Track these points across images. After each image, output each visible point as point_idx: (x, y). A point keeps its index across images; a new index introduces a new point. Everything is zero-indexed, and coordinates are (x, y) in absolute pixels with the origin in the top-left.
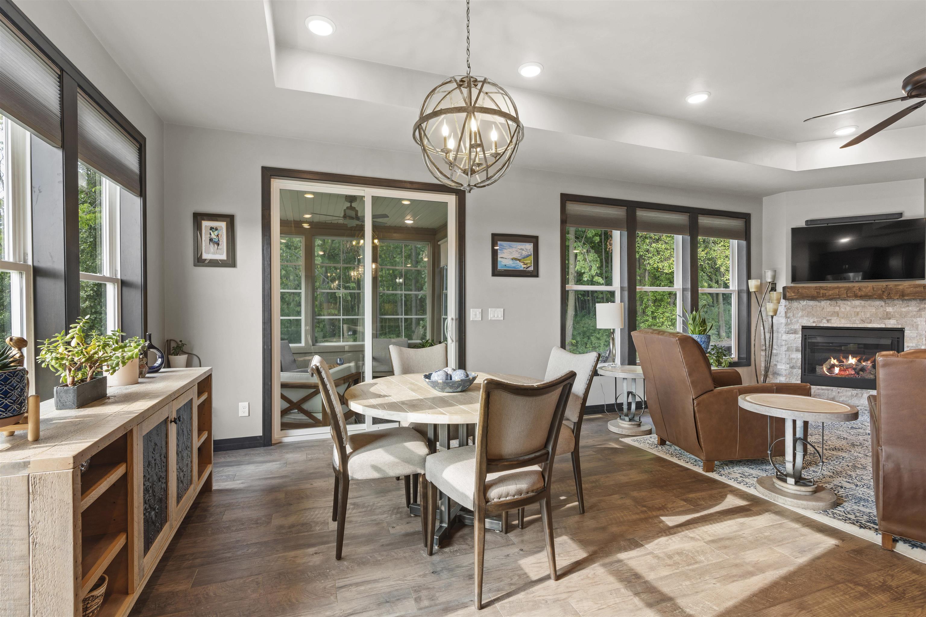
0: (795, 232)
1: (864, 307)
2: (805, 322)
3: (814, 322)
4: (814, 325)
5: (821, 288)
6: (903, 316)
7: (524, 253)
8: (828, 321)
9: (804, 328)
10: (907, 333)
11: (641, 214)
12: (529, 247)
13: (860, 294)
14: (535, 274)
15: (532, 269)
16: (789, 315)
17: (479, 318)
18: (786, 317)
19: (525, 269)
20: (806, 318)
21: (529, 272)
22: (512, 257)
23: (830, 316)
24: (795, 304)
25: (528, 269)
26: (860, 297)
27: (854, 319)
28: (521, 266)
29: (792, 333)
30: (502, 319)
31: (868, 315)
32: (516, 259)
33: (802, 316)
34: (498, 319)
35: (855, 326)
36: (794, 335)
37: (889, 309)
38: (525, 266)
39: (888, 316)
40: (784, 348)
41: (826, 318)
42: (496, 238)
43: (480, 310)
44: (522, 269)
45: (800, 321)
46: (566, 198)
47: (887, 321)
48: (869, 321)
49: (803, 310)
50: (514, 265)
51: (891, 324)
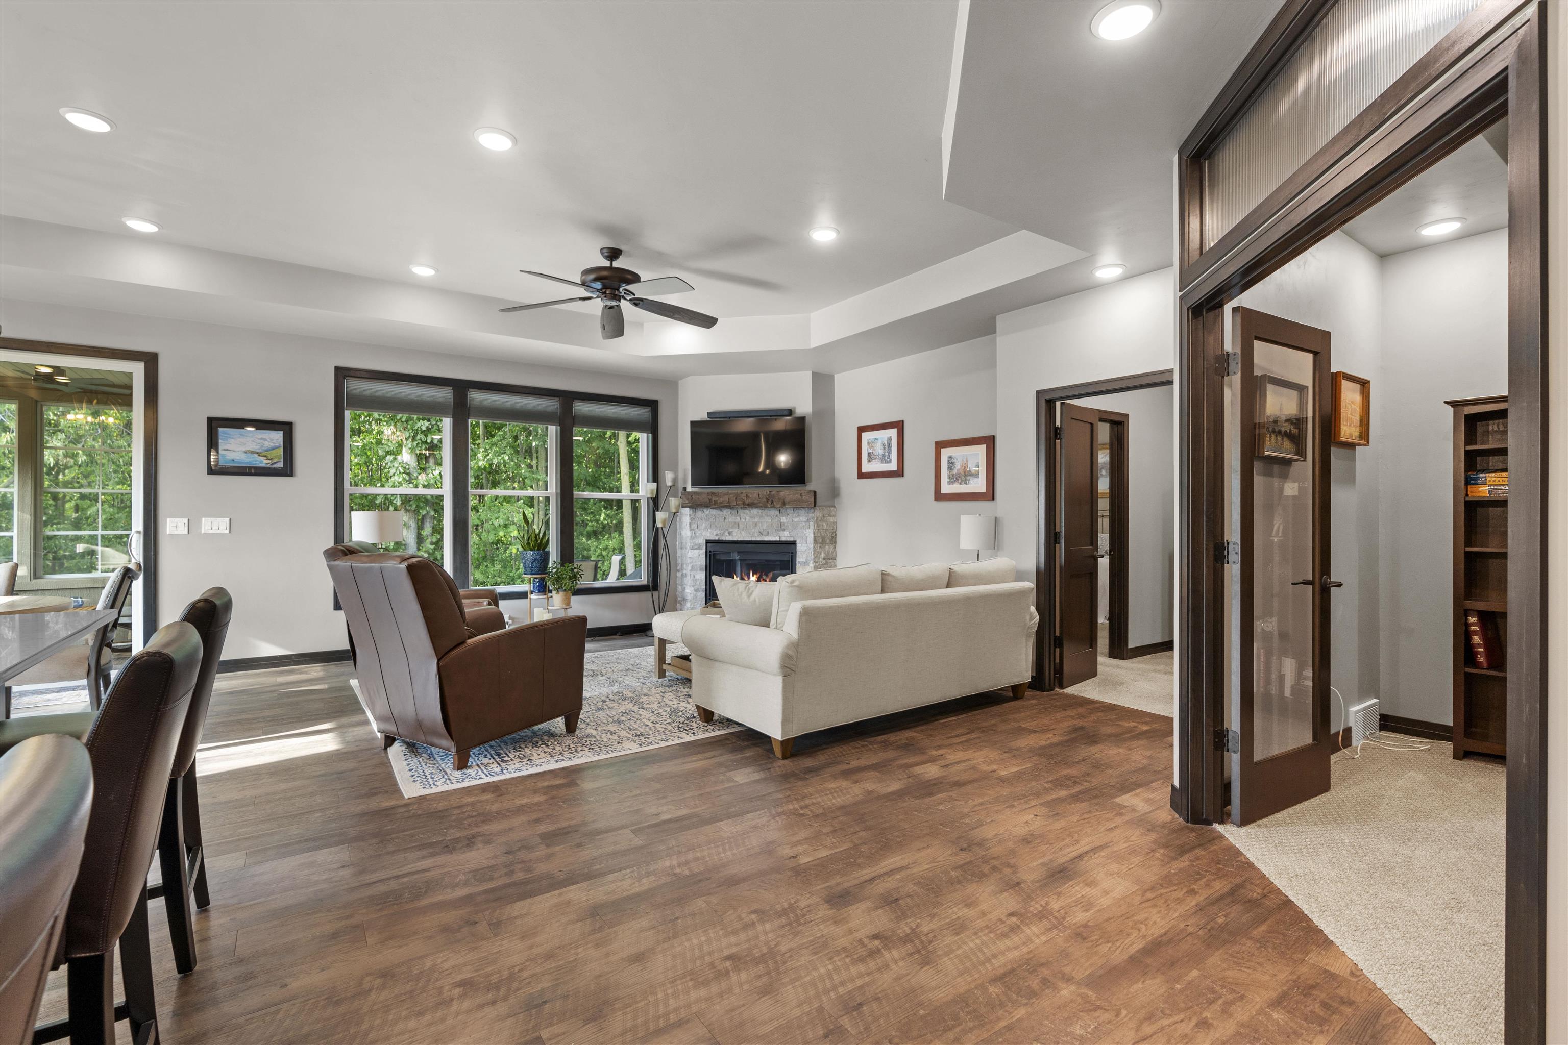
0: (694, 424)
1: (762, 516)
2: (708, 535)
3: (717, 535)
4: (717, 539)
5: (713, 494)
6: (795, 526)
7: (267, 444)
8: (730, 533)
9: (708, 542)
10: (798, 545)
11: (475, 396)
12: (277, 437)
13: (747, 501)
14: (288, 471)
15: (282, 466)
16: (694, 526)
17: (183, 530)
18: (691, 529)
19: (268, 466)
20: (709, 530)
21: (276, 469)
22: (244, 449)
23: (732, 528)
24: (699, 513)
25: (275, 466)
26: (748, 505)
27: (753, 530)
28: (263, 462)
29: (696, 549)
30: (227, 531)
31: (765, 527)
32: (253, 452)
33: (706, 528)
34: (218, 532)
35: (754, 539)
36: (697, 551)
37: (784, 519)
38: (270, 461)
39: (782, 527)
40: (689, 568)
41: (727, 530)
42: (214, 425)
43: (186, 520)
44: (263, 465)
45: (704, 534)
46: (342, 374)
47: (781, 533)
48: (765, 533)
49: (706, 520)
50: (248, 460)
51: (785, 536)
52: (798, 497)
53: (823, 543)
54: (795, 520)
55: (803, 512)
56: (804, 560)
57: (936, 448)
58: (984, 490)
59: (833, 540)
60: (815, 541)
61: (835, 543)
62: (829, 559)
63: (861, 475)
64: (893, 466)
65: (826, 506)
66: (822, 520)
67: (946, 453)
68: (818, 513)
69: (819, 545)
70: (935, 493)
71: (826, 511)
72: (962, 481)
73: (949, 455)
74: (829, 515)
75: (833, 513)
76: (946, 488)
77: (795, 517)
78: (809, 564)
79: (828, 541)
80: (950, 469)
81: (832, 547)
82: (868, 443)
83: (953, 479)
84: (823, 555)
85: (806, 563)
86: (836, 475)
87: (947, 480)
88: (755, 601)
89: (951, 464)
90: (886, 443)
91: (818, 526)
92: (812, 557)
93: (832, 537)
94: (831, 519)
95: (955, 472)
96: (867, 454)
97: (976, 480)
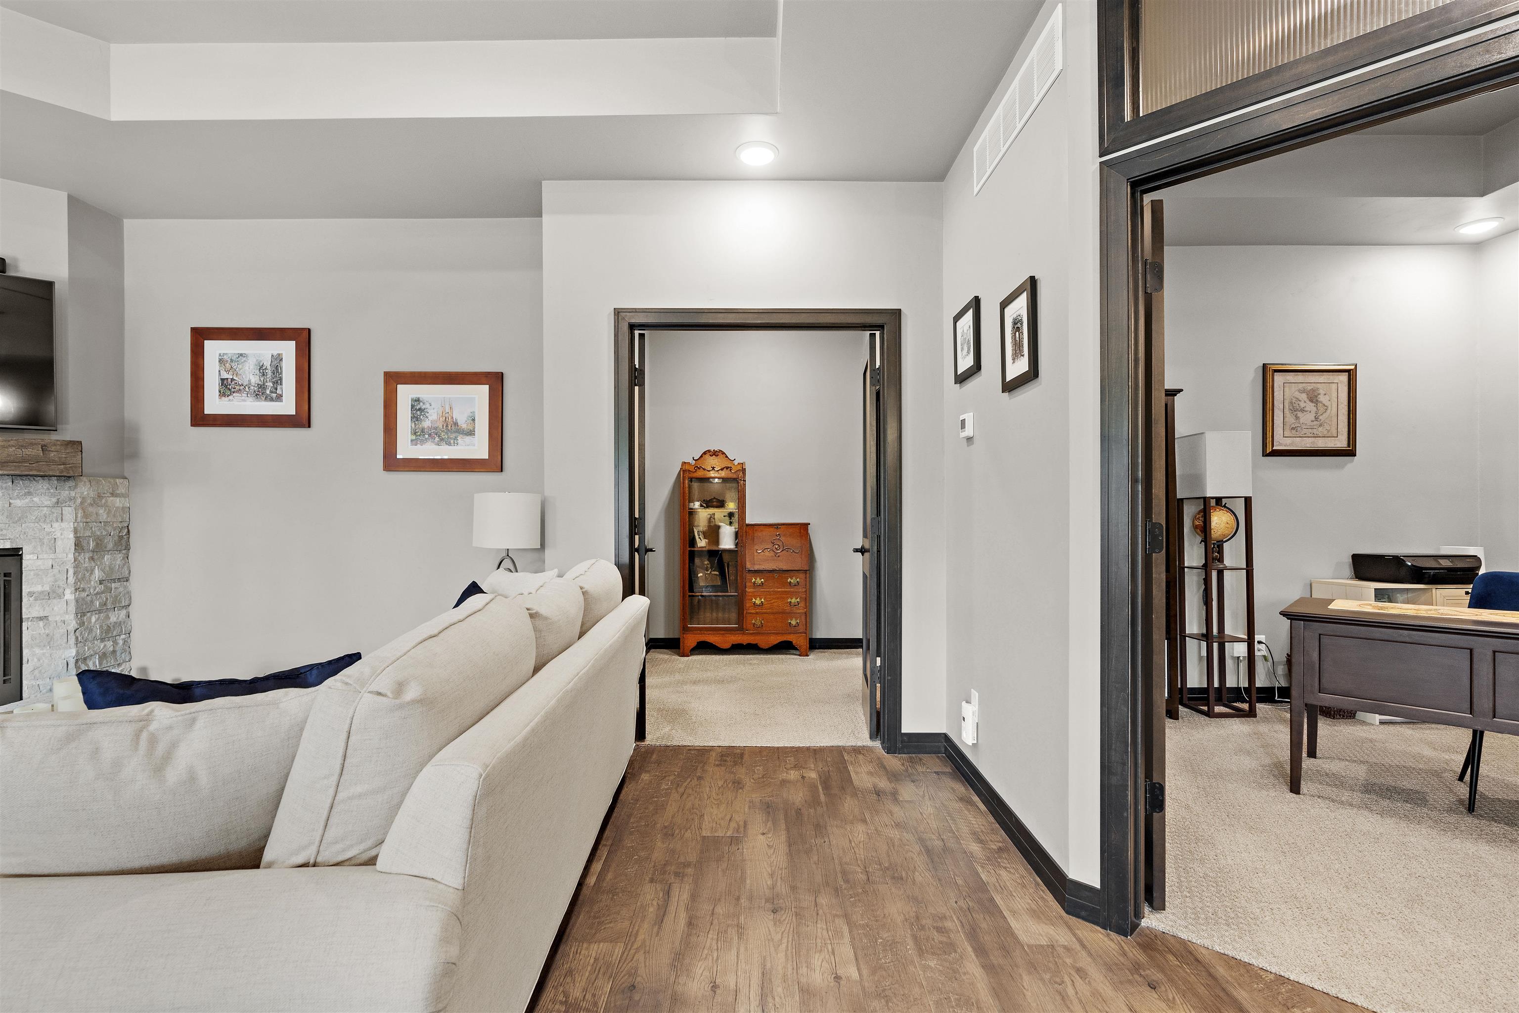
52: (37, 452)
53: (100, 548)
54: (18, 503)
55: (42, 486)
56: (47, 588)
57: (386, 382)
58: (486, 456)
59: (123, 543)
60: (79, 545)
61: (128, 548)
62: (114, 581)
63: (200, 419)
64: (287, 406)
65: (105, 477)
66: (94, 503)
67: (406, 393)
68: (84, 489)
69: (88, 555)
70: (385, 457)
71: (105, 485)
72: (442, 440)
73: (415, 396)
74: (113, 494)
75: (121, 490)
76: (405, 450)
77: (18, 497)
78: (60, 596)
79: (110, 546)
80: (415, 418)
81: (119, 557)
82: (221, 361)
83: (419, 435)
84: (97, 574)
85: (53, 594)
86: (129, 414)
87: (410, 437)
88: (192, 777)
89: (418, 410)
90: (267, 364)
91: (86, 515)
92: (71, 580)
93: (121, 538)
94: (118, 502)
95: (426, 424)
96: (217, 382)
97: (468, 439)
